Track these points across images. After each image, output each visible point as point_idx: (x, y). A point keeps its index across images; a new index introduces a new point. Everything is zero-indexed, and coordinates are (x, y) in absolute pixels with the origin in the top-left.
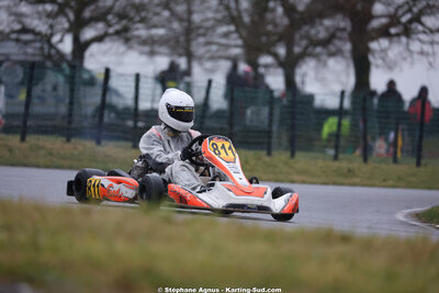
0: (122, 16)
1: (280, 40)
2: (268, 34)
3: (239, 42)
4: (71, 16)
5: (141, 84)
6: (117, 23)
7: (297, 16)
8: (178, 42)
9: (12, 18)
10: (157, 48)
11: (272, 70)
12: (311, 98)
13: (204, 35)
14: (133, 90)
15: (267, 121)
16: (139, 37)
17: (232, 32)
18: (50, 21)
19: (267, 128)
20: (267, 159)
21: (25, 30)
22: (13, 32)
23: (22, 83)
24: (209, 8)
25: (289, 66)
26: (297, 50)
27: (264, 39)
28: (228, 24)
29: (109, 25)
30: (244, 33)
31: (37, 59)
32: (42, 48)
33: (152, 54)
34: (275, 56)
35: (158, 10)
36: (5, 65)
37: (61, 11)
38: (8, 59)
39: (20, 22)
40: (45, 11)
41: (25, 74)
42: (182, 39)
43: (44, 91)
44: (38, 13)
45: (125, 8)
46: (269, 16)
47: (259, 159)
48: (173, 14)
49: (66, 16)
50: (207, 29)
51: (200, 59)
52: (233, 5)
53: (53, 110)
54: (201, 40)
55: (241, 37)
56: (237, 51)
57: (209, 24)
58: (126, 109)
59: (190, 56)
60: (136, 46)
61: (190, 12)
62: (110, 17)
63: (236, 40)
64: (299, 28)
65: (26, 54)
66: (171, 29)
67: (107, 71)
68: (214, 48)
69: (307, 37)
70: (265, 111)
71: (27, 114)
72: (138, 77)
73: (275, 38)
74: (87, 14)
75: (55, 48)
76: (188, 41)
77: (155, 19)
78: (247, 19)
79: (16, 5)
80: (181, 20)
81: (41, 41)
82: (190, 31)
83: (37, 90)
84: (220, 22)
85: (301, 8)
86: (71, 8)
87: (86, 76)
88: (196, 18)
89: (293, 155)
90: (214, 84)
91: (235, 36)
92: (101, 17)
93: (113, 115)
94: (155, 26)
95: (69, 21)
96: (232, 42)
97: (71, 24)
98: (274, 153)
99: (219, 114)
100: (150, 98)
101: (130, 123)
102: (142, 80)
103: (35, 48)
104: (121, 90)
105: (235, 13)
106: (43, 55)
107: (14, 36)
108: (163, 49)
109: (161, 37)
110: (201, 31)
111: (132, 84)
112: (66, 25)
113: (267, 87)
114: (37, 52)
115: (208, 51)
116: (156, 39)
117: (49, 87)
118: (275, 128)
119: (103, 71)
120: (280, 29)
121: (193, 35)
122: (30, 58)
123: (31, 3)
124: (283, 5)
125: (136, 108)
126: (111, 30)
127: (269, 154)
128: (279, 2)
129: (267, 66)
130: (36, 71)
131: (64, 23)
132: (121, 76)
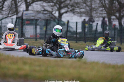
0: (72, 6)
1: (117, 12)
2: (113, 10)
3: (105, 12)
4: (58, 6)
5: (78, 25)
6: (71, 8)
7: (122, 5)
8: (88, 13)
9: (41, 7)
11: (115, 20)
13: (95, 11)
14: (75, 26)
15: (114, 34)
16: (77, 12)
17: (103, 10)
18: (52, 8)
19: (114, 36)
21: (45, 10)
22: (42, 11)
23: (44, 25)
24: (96, 3)
26: (122, 14)
27: (112, 12)
28: (102, 7)
29: (69, 8)
31: (49, 18)
32: (50, 15)
33: (81, 16)
34: (116, 16)
35: (82, 4)
36: (40, 20)
38: (40, 18)
39: (44, 8)
40: (50, 5)
42: (89, 12)
43: (51, 27)
44: (49, 5)
45: (73, 4)
46: (114, 5)
48: (87, 5)
49: (56, 6)
50: (96, 9)
52: (103, 2)
54: (95, 12)
55: (106, 11)
56: (105, 15)
58: (74, 32)
60: (76, 14)
61: (91, 4)
62: (69, 6)
64: (123, 8)
65: (45, 17)
66: (87, 9)
67: (68, 21)
68: (98, 14)
70: (113, 32)
71: (46, 34)
72: (77, 23)
73: (116, 11)
74: (62, 5)
75: (54, 15)
76: (91, 12)
77: (82, 7)
78: (107, 6)
79: (42, 3)
80: (89, 7)
81: (49, 13)
82: (91, 9)
83: (49, 27)
84: (100, 7)
85: (123, 3)
86: (58, 4)
87: (62, 23)
88: (93, 6)
89: (121, 44)
90: (98, 24)
91: (104, 11)
92: (66, 6)
93: (70, 34)
94: (81, 9)
95: (57, 7)
96: (103, 13)
101: (75, 36)
102: (78, 23)
103: (48, 15)
104: (72, 26)
105: (104, 4)
106: (50, 17)
107: (42, 12)
108: (84, 15)
109: (83, 11)
110: (95, 10)
111: (75, 25)
112: (56, 9)
115: (97, 15)
118: (116, 36)
119: (67, 21)
120: (117, 9)
122: (47, 18)
123: (47, 3)
124: (118, 2)
125: (77, 31)
126: (69, 10)
128: (116, 1)
129: (113, 19)
130: (48, 22)
131: (56, 8)
132: (72, 22)
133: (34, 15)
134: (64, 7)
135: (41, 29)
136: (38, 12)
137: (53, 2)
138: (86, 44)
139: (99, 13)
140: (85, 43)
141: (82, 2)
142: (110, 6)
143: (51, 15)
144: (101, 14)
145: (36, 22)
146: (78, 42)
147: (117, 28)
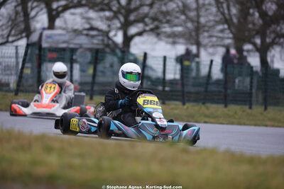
0: (154, 19)
1: (257, 34)
2: (249, 30)
3: (231, 35)
4: (122, 19)
5: (167, 63)
6: (152, 23)
7: (268, 18)
8: (191, 35)
9: (84, 21)
10: (177, 40)
11: (252, 54)
12: (278, 71)
13: (207, 31)
14: (162, 67)
15: (249, 86)
16: (165, 32)
17: (226, 29)
18: (109, 23)
19: (249, 91)
20: (249, 111)
21: (92, 28)
22: (85, 29)
23: (90, 63)
24: (211, 14)
25: (263, 51)
26: (268, 40)
27: (247, 34)
28: (223, 24)
29: (146, 25)
30: (233, 30)
31: (101, 47)
32: (103, 40)
33: (174, 43)
34: (254, 44)
35: (178, 15)
36: (80, 51)
37: (115, 16)
38: (81, 47)
39: (89, 23)
40: (105, 16)
41: (92, 56)
42: (193, 34)
43: (105, 68)
44: (101, 17)
45: (156, 14)
46: (250, 18)
47: (244, 111)
48: (187, 17)
50: (210, 27)
51: (205, 46)
52: (226, 11)
53: (110, 80)
54: (206, 34)
55: (232, 32)
56: (229, 41)
57: (212, 23)
58: (158, 79)
59: (198, 44)
60: (163, 38)
61: (198, 16)
62: (147, 20)
63: (228, 34)
64: (270, 26)
65: (93, 44)
66: (187, 27)
67: (145, 55)
68: (214, 39)
69: (274, 32)
70: (248, 80)
71: (93, 83)
72: (165, 58)
73: (254, 32)
74: (132, 17)
75: (112, 40)
76: (198, 35)
77: (176, 21)
78: (235, 20)
79: (86, 12)
80: (192, 21)
81: (102, 35)
82: (199, 28)
83: (100, 67)
84: (218, 23)
85: (270, 13)
86: (121, 13)
87: (131, 58)
88: (203, 20)
89: (266, 109)
90: (214, 63)
91: (228, 31)
92: (141, 20)
93: (149, 83)
94: (176, 26)
95: (120, 22)
96: (226, 35)
97: (122, 24)
98: (254, 107)
99: (218, 82)
100: (173, 72)
101: (160, 88)
102: (168, 60)
103: (99, 40)
104: (154, 66)
105: (228, 17)
106: (104, 44)
107: (85, 32)
108: (181, 40)
109: (180, 32)
110: (206, 29)
111: (161, 63)
112: (119, 25)
113: (249, 64)
114: (100, 42)
115: (210, 41)
116: (177, 33)
117: (107, 65)
118: (254, 91)
119: (143, 55)
120: (257, 28)
121: (201, 31)
122: (96, 47)
123: (96, 11)
124: (258, 12)
125: (164, 79)
126: (147, 28)
127: (250, 108)
128: (256, 10)
129: (248, 51)
130: (100, 54)
131: (117, 24)
132: (154, 57)
133: (66, 38)
134: (136, 21)
135: (82, 71)
136: (77, 32)
137: (110, 10)
138: (185, 107)
139: (216, 37)
140: (184, 104)
141: (177, 9)
142: (242, 20)
143: (106, 39)
144: (219, 39)
145: (72, 56)
146: (167, 102)
147: (257, 72)
